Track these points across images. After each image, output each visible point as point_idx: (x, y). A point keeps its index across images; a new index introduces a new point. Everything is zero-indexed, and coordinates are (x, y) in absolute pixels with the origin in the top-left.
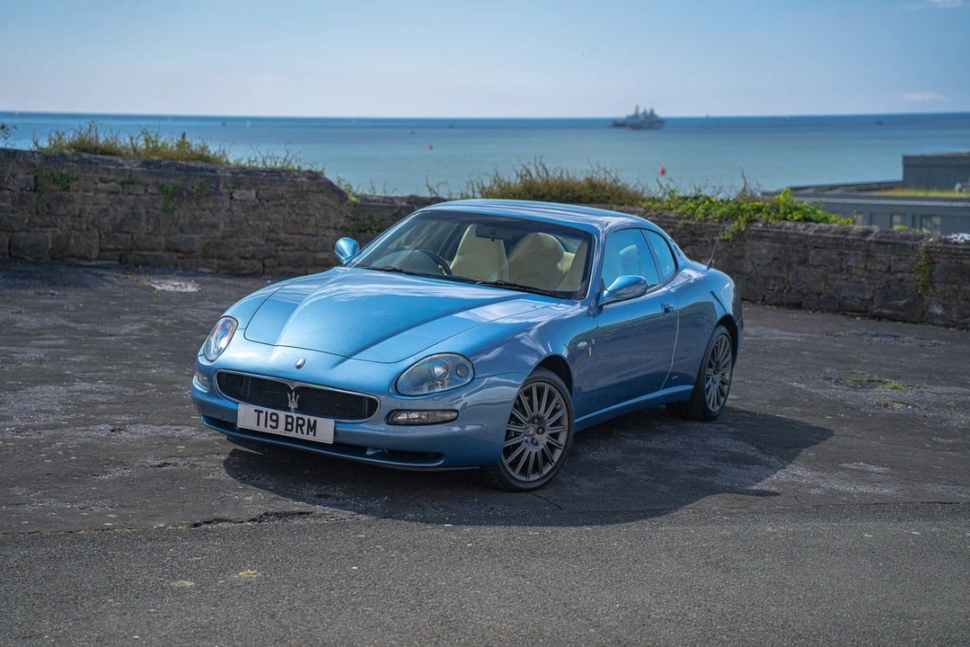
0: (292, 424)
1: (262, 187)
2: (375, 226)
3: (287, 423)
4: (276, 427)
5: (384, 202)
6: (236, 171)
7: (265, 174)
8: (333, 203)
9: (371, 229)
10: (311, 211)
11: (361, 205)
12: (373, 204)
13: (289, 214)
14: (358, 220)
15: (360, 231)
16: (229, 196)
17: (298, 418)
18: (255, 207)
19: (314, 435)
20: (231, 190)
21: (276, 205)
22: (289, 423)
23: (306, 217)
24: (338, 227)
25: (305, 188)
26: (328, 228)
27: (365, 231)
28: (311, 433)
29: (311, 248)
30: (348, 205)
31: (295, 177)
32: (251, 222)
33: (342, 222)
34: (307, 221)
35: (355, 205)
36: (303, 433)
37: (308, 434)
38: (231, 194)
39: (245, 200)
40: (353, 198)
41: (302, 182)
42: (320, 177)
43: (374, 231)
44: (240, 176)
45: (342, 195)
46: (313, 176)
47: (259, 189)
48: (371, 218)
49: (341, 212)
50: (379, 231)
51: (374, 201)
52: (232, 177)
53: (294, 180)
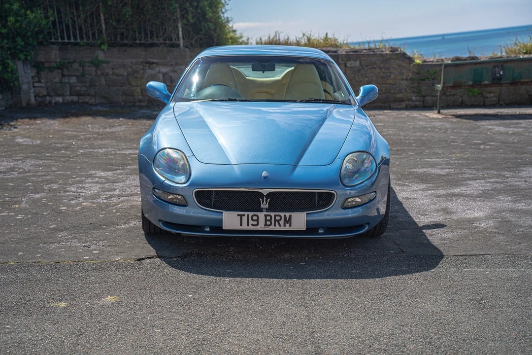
0: (270, 220)
1: (363, 59)
2: (431, 76)
3: (266, 220)
4: (257, 225)
5: (437, 62)
6: (348, 51)
7: (365, 51)
8: (404, 65)
9: (428, 79)
10: (392, 71)
11: (422, 65)
12: (430, 63)
13: (379, 73)
14: (420, 73)
15: (422, 80)
16: (344, 65)
17: (275, 216)
18: (359, 70)
19: (290, 226)
20: (346, 62)
21: (371, 68)
22: (268, 220)
23: (389, 74)
24: (409, 78)
25: (388, 57)
26: (402, 79)
27: (424, 80)
28: (287, 225)
29: (392, 92)
30: (414, 65)
31: (382, 51)
32: (357, 79)
33: (411, 75)
34: (390, 76)
35: (418, 65)
36: (280, 226)
37: (285, 226)
38: (345, 64)
39: (354, 67)
40: (418, 61)
41: (386, 54)
42: (397, 50)
43: (430, 80)
44: (351, 53)
45: (411, 60)
46: (393, 50)
47: (361, 60)
48: (428, 71)
49: (410, 70)
50: (434, 79)
51: (431, 62)
52: (346, 54)
53: (382, 53)
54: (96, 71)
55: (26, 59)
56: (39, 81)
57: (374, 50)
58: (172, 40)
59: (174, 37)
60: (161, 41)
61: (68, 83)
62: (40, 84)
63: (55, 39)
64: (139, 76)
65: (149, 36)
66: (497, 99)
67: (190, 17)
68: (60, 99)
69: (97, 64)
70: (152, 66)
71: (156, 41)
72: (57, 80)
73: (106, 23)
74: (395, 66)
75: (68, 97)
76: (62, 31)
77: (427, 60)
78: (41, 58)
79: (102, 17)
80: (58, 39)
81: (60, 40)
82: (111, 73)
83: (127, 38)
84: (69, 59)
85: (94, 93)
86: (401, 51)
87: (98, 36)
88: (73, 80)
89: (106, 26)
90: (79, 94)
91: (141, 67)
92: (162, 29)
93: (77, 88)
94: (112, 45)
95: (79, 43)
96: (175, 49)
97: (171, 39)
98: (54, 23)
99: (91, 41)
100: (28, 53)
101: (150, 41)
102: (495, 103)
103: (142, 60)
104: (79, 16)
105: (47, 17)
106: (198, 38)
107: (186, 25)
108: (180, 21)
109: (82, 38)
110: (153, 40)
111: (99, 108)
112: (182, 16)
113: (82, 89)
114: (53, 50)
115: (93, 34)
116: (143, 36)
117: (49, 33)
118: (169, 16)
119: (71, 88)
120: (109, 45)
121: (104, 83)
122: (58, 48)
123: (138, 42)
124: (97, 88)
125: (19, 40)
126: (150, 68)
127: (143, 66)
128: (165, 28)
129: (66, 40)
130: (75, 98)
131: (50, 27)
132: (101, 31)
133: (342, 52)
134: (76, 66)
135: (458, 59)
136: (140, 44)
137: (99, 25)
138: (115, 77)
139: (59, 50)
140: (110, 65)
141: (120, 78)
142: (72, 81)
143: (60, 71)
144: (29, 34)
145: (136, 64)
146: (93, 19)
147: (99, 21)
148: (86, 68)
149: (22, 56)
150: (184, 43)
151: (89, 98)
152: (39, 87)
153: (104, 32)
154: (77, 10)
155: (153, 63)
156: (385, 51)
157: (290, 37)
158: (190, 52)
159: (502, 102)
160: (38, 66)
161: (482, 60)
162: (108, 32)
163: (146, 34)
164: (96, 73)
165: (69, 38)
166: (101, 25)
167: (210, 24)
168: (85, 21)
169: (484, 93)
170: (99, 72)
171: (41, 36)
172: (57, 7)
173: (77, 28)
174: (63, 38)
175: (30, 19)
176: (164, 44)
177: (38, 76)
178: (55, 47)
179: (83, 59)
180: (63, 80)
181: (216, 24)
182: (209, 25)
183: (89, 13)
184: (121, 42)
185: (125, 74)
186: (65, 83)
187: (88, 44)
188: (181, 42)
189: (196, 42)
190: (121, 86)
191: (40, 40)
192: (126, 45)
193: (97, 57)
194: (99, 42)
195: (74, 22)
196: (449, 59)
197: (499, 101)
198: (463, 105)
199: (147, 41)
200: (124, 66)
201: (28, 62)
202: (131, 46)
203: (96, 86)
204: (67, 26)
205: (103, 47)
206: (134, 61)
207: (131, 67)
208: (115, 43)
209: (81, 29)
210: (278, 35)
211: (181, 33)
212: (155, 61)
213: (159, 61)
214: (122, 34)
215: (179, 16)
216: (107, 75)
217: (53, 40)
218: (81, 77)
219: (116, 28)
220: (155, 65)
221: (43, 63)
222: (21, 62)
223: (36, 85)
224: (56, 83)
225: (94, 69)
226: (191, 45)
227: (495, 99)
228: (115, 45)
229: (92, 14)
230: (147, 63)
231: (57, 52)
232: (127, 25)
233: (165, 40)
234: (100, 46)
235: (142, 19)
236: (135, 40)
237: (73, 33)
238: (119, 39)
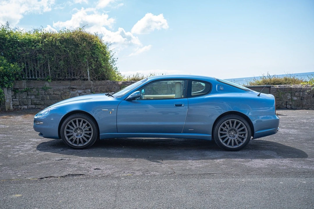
54: (45, 92)
55: (9, 87)
56: (16, 98)
58: (84, 77)
59: (85, 75)
60: (79, 77)
61: (30, 98)
62: (16, 100)
63: (25, 77)
64: (66, 94)
65: (72, 75)
67: (93, 65)
68: (26, 107)
69: (45, 89)
70: (74, 89)
71: (76, 77)
72: (25, 97)
73: (51, 69)
75: (30, 106)
76: (29, 73)
78: (17, 87)
79: (49, 66)
80: (26, 77)
81: (27, 78)
82: (52, 93)
84: (31, 87)
85: (43, 104)
87: (47, 75)
88: (33, 97)
89: (51, 70)
90: (36, 104)
91: (68, 90)
92: (79, 72)
93: (35, 101)
94: (53, 80)
95: (37, 79)
96: (86, 81)
98: (24, 69)
99: (43, 78)
100: (10, 84)
101: (73, 77)
103: (69, 87)
104: (37, 66)
105: (21, 67)
107: (91, 70)
108: (88, 68)
109: (38, 76)
112: (90, 65)
113: (37, 102)
114: (23, 82)
115: (44, 75)
116: (69, 75)
117: (22, 75)
118: (82, 65)
119: (32, 101)
120: (52, 80)
121: (49, 98)
122: (26, 82)
123: (67, 78)
124: (45, 101)
125: (6, 78)
126: (72, 91)
128: (81, 71)
129: (30, 78)
130: (34, 106)
131: (22, 71)
134: (34, 90)
136: (68, 79)
138: (54, 95)
140: (52, 89)
141: (57, 96)
142: (32, 98)
143: (26, 93)
144: (11, 75)
145: (65, 89)
146: (44, 67)
147: (47, 68)
148: (40, 91)
149: (6, 86)
150: (90, 78)
151: (41, 106)
152: (15, 101)
153: (49, 73)
154: (36, 63)
155: (74, 88)
158: (93, 82)
160: (15, 90)
162: (52, 73)
164: (45, 94)
165: (32, 76)
166: (48, 70)
167: (104, 69)
168: (40, 68)
171: (17, 76)
172: (26, 61)
173: (36, 72)
174: (28, 77)
175: (11, 67)
176: (80, 79)
177: (15, 96)
178: (25, 81)
179: (38, 87)
180: (28, 97)
181: (106, 69)
182: (103, 70)
183: (42, 64)
184: (58, 78)
185: (60, 94)
186: (29, 98)
187: (41, 79)
188: (89, 78)
189: (96, 78)
190: (57, 100)
191: (17, 78)
192: (61, 80)
193: (46, 85)
194: (47, 78)
195: (35, 69)
199: (72, 78)
200: (59, 90)
201: (10, 89)
202: (63, 80)
203: (44, 100)
204: (31, 71)
205: (49, 81)
206: (64, 87)
207: (63, 90)
208: (55, 79)
209: (38, 72)
210: (138, 75)
211: (88, 73)
212: (75, 87)
213: (77, 87)
214: (59, 74)
215: (88, 65)
216: (50, 94)
217: (24, 78)
218: (36, 96)
219: (56, 71)
220: (75, 89)
221: (18, 89)
222: (6, 88)
223: (14, 100)
224: (24, 99)
225: (44, 91)
226: (94, 79)
229: (44, 65)
230: (71, 88)
231: (25, 83)
232: (61, 70)
233: (81, 77)
234: (48, 80)
235: (69, 67)
236: (66, 77)
237: (34, 74)
238: (57, 77)
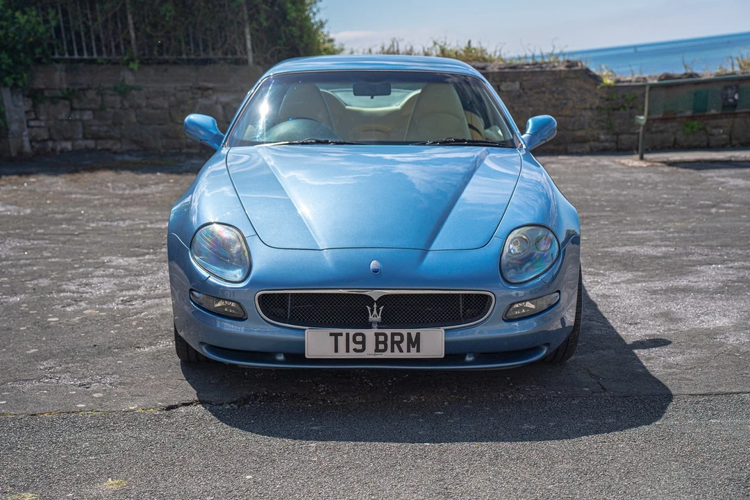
0: (385, 343)
1: (525, 78)
2: (628, 103)
3: (378, 342)
4: (363, 349)
5: (636, 81)
6: (502, 67)
7: (527, 67)
8: (588, 87)
9: (624, 107)
10: (569, 96)
11: (614, 87)
12: (626, 84)
13: (550, 100)
14: (612, 99)
15: (614, 109)
17: (393, 335)
18: (520, 96)
19: (418, 351)
20: (498, 83)
21: (537, 93)
22: (381, 343)
23: (564, 101)
24: (594, 107)
25: (563, 76)
26: (585, 109)
27: (618, 109)
28: (413, 350)
29: (570, 127)
30: (602, 87)
31: (554, 67)
32: (516, 109)
33: (597, 102)
34: (566, 104)
35: (609, 87)
36: (401, 351)
37: (409, 351)
38: (498, 87)
39: (511, 91)
40: (608, 81)
41: (560, 71)
42: (577, 65)
43: (628, 109)
44: (507, 70)
45: (597, 79)
46: (571, 65)
47: (523, 80)
48: (623, 96)
49: (596, 94)
50: (631, 108)
51: (627, 82)
52: (499, 72)
53: (553, 69)
54: (122, 102)
55: (15, 86)
56: (37, 119)
57: (541, 64)
58: (236, 53)
59: (238, 48)
60: (220, 55)
61: (80, 120)
62: (37, 123)
63: (60, 54)
64: (187, 108)
65: (201, 48)
66: (728, 137)
67: (262, 18)
68: (69, 145)
69: (123, 91)
70: (206, 93)
71: (211, 55)
72: (63, 116)
73: (137, 30)
74: (573, 89)
75: (80, 142)
76: (70, 43)
77: (622, 79)
78: (39, 83)
79: (130, 21)
80: (64, 55)
81: (67, 56)
82: (144, 104)
83: (168, 52)
84: (81, 84)
85: (119, 136)
86: (582, 65)
87: (125, 48)
88: (88, 116)
89: (136, 33)
90: (96, 137)
91: (190, 95)
92: (221, 37)
93: (93, 128)
94: (145, 63)
95: (96, 60)
96: (241, 67)
97: (234, 53)
98: (57, 29)
99: (114, 57)
100: (19, 76)
101: (203, 56)
102: (723, 143)
103: (191, 84)
104: (95, 20)
105: (46, 21)
106: (276, 50)
107: (257, 30)
108: (247, 25)
109: (100, 52)
110: (208, 53)
111: (127, 158)
112: (251, 18)
113: (101, 129)
114: (56, 70)
115: (117, 47)
116: (192, 49)
117: (51, 46)
118: (231, 17)
119: (84, 128)
120: (142, 63)
121: (134, 120)
122: (64, 68)
123: (184, 56)
124: (123, 127)
125: (4, 56)
126: (203, 96)
127: (193, 93)
128: (226, 36)
129: (76, 56)
130: (91, 144)
131: (51, 37)
132: (129, 42)
133: (492, 68)
134: (91, 94)
135: (668, 77)
136: (188, 60)
137: (126, 32)
138: (151, 111)
139: (66, 71)
140: (143, 92)
141: (159, 111)
142: (85, 118)
143: (67, 102)
144: (19, 47)
145: (181, 91)
146: (116, 23)
147: (125, 26)
148: (108, 98)
149: (9, 80)
150: (254, 58)
151: (112, 142)
152: (37, 127)
153: (133, 42)
154: (92, 9)
155: (208, 89)
156: (559, 66)
157: (415, 47)
159: (734, 142)
160: (35, 96)
161: (703, 78)
162: (139, 42)
163: (197, 46)
164: (123, 105)
165: (80, 52)
166: (128, 32)
167: (294, 29)
168: (105, 26)
169: (709, 129)
170: (126, 104)
171: (38, 50)
172: (61, 5)
173: (93, 37)
174: (71, 53)
175: (19, 23)
176: (225, 59)
177: (34, 111)
178: (60, 66)
179: (102, 84)
180: (72, 115)
181: (301, 28)
182: (291, 30)
183: (109, 15)
184: (159, 57)
185: (166, 105)
186: (76, 120)
187: (110, 61)
188: (250, 57)
189: (272, 56)
190: (160, 125)
191: (38, 56)
192: (167, 62)
193: (123, 80)
194: (126, 58)
195: (87, 28)
196: (655, 77)
197: (730, 139)
198: (676, 146)
199: (199, 55)
200: (164, 94)
201: (19, 89)
202: (175, 63)
203: (121, 124)
204: (78, 34)
205: (132, 65)
206: (179, 85)
207: (174, 95)
208: (151, 59)
209: (98, 39)
210: (395, 44)
211: (249, 43)
212: (210, 85)
213: (217, 85)
214: (161, 46)
215: (246, 17)
216: (139, 107)
217: (57, 56)
218: (99, 111)
219: (151, 36)
220: (210, 92)
221: (41, 91)
222: (8, 89)
223: (32, 123)
224: (62, 120)
225: (118, 98)
226: (266, 60)
227: (724, 136)
228: (150, 62)
229: (114, 16)
230: (199, 88)
231: (63, 74)
232: (168, 32)
233: (226, 54)
234: (128, 64)
235: (190, 22)
236: (181, 54)
237: (87, 45)
238: (156, 53)
